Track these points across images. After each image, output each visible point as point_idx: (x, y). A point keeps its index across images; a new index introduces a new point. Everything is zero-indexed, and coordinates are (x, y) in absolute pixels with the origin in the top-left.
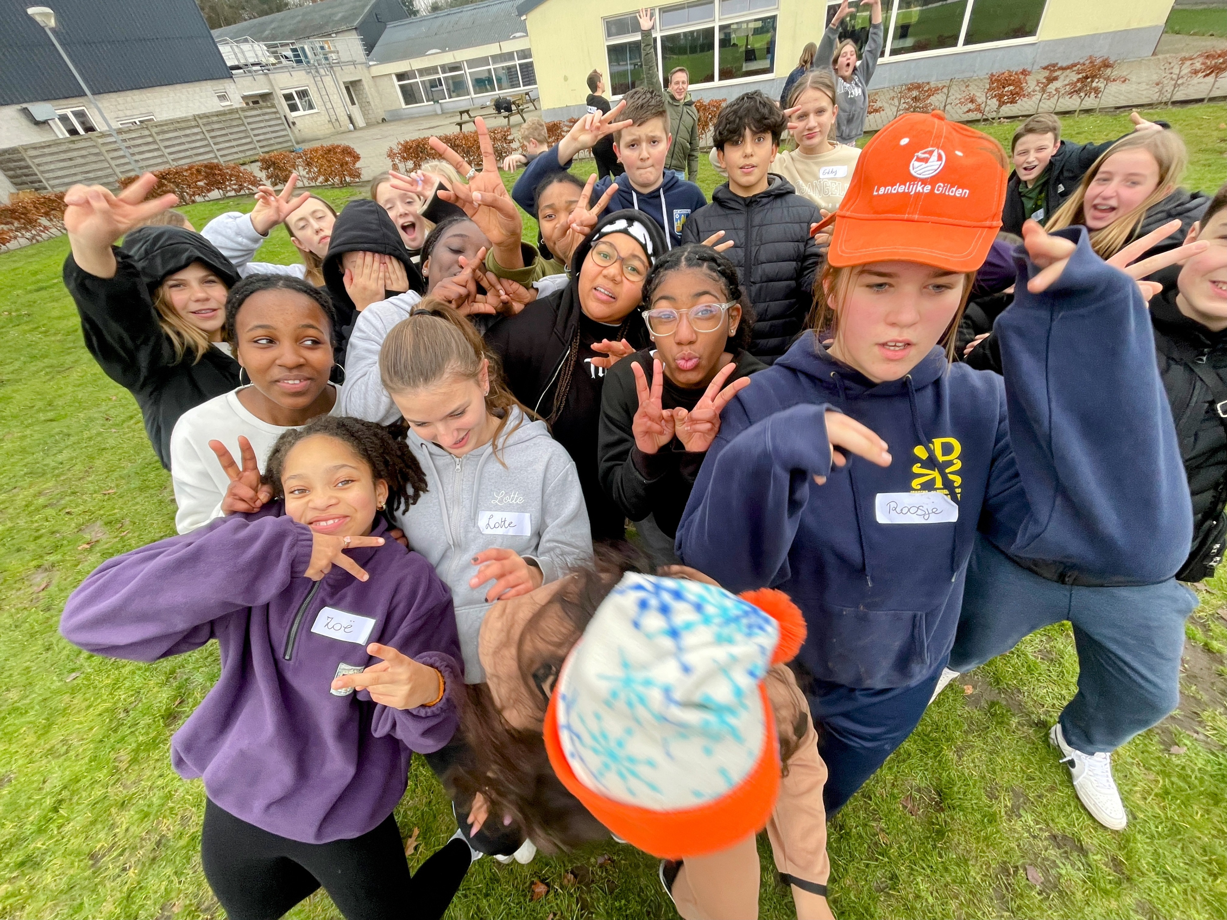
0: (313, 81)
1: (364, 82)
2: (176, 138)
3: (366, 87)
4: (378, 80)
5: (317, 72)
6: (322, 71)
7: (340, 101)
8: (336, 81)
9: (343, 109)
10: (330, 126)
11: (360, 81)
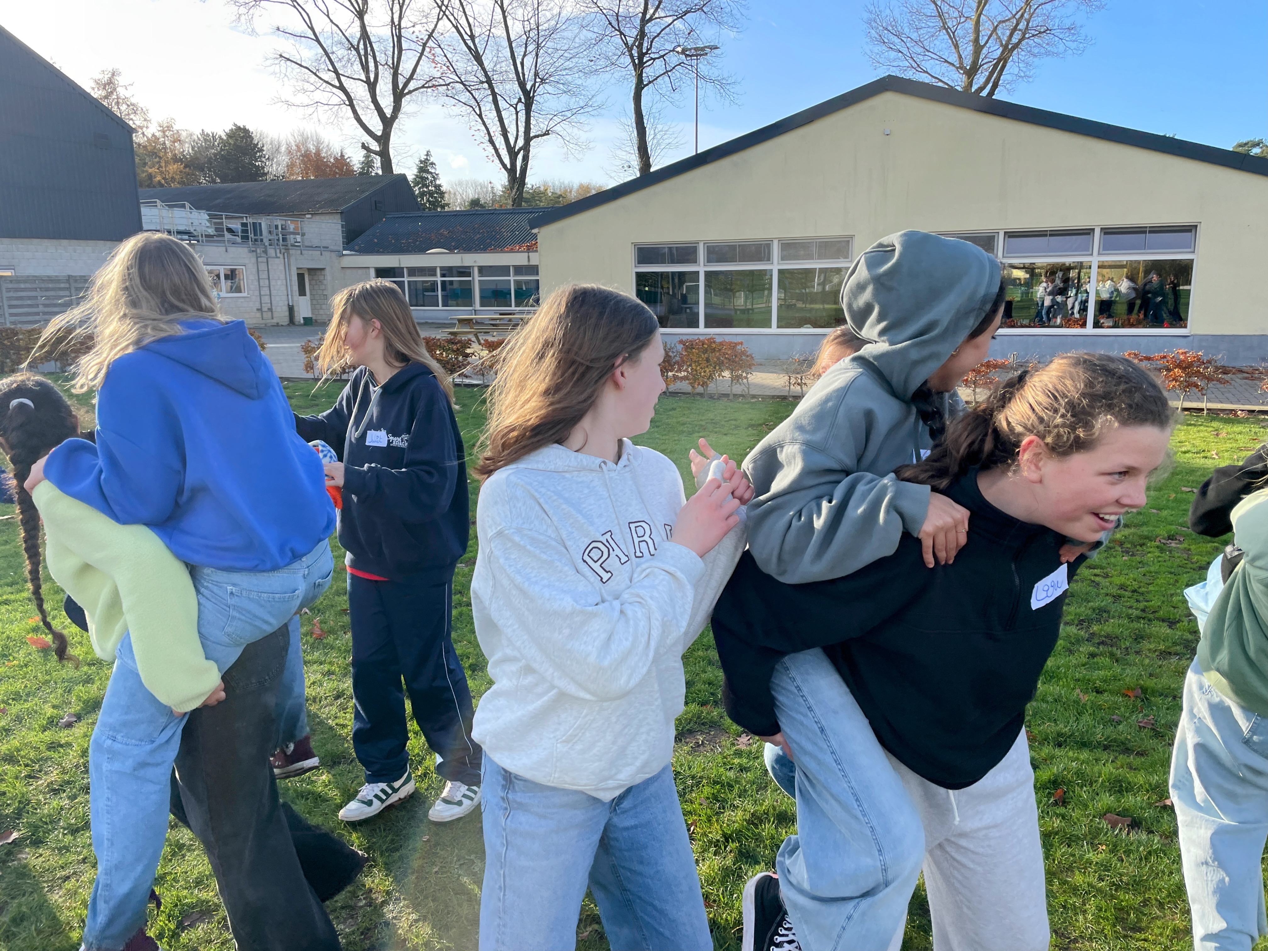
0: (254, 260)
1: (327, 272)
2: (30, 298)
3: (329, 277)
4: (348, 271)
5: (265, 252)
6: (271, 252)
7: (284, 288)
8: (287, 266)
9: (285, 298)
10: (258, 315)
11: (323, 269)
